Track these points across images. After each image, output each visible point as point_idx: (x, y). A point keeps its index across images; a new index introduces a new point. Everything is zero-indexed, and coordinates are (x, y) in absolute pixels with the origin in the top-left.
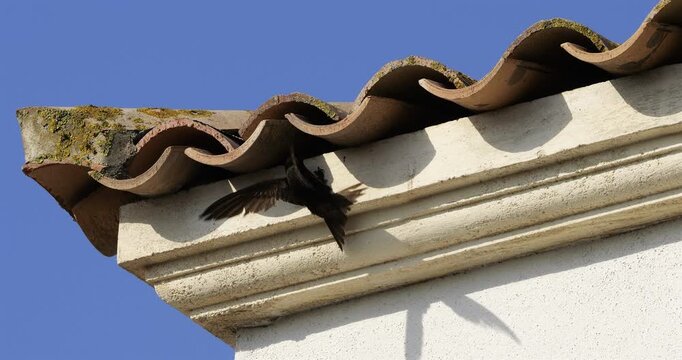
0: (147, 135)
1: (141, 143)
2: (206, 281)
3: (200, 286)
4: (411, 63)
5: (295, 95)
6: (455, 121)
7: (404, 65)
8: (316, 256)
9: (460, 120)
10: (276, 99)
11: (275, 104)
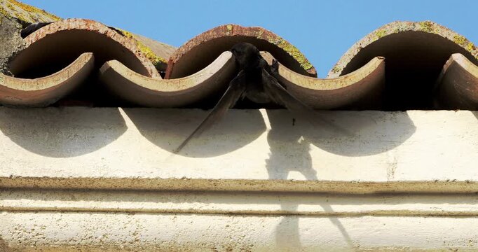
0: (42, 30)
1: (33, 38)
2: (67, 225)
3: (57, 229)
4: (426, 30)
5: (257, 30)
6: (452, 112)
7: (416, 29)
8: (229, 229)
9: (460, 112)
10: (230, 28)
11: (228, 34)
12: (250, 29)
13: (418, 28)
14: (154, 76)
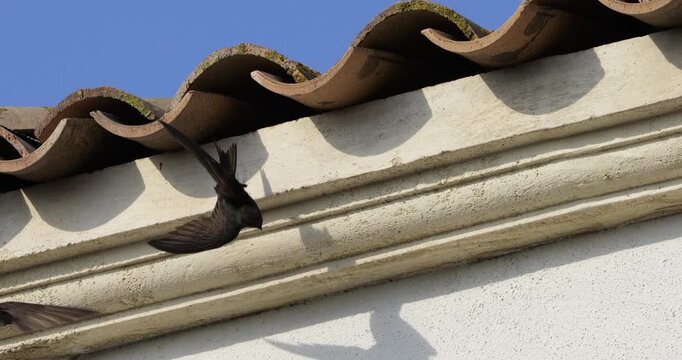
4: (242, 52)
5: (102, 89)
6: (294, 121)
7: (233, 54)
8: (126, 282)
9: (300, 120)
10: (80, 93)
11: (79, 99)
12: (97, 90)
13: (235, 52)
14: (24, 155)
